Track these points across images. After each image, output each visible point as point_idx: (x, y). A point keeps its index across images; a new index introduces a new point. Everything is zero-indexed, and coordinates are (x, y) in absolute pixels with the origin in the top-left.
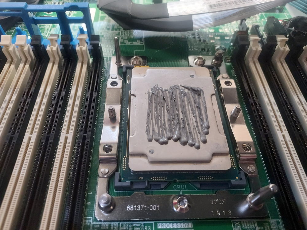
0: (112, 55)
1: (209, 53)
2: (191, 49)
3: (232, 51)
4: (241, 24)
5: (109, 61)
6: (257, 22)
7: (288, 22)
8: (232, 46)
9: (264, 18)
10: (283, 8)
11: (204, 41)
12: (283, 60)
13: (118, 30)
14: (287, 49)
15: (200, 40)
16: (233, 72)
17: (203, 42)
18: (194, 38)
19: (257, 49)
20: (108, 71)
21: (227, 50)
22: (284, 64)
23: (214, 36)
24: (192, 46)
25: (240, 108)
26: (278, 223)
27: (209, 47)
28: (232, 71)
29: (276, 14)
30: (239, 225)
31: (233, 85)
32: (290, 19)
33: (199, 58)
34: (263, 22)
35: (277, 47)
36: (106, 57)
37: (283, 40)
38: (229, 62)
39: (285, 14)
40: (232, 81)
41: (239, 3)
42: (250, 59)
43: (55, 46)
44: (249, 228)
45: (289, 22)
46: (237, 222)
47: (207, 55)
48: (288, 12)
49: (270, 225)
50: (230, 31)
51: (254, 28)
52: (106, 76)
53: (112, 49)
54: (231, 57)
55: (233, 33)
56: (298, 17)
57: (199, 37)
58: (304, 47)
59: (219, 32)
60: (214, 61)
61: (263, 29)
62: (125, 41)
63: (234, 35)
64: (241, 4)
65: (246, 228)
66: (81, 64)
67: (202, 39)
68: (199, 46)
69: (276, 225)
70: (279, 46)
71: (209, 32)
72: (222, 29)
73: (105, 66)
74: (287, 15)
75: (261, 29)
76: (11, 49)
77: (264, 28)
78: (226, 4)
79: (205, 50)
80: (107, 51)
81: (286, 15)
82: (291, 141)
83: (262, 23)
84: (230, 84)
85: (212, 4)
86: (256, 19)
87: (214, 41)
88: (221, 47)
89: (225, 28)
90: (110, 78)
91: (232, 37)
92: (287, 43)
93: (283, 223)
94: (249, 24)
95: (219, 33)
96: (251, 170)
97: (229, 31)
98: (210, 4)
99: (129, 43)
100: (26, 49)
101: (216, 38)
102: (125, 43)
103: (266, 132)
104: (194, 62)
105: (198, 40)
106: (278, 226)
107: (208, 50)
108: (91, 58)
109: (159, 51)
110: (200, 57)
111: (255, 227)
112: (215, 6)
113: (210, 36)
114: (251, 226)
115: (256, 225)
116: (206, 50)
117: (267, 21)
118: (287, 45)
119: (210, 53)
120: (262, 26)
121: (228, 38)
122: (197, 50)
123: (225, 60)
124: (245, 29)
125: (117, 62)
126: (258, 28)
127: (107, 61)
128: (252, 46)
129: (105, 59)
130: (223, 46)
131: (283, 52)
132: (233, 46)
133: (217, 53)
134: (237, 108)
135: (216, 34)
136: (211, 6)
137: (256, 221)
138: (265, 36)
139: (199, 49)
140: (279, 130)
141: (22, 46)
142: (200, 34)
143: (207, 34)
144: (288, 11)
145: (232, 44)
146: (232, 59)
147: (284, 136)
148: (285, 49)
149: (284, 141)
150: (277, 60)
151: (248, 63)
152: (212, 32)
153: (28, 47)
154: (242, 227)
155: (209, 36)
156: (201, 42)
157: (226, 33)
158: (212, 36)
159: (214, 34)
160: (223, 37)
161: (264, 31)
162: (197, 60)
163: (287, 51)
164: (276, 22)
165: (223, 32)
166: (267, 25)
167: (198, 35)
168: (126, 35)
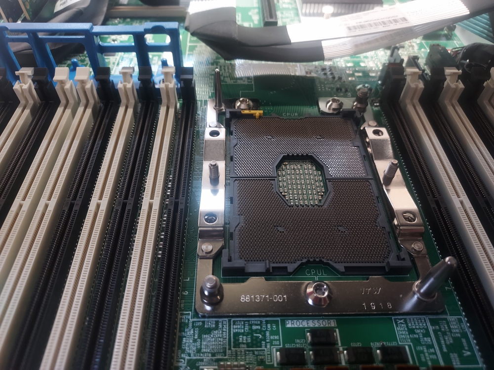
0: (207, 97)
1: (347, 95)
2: (321, 89)
3: (380, 91)
4: (392, 55)
5: (204, 105)
6: (414, 52)
7: (460, 51)
8: (380, 84)
9: (425, 48)
10: (452, 34)
11: (340, 78)
12: (455, 102)
13: (215, 64)
14: (461, 85)
15: (334, 78)
16: (384, 120)
17: (338, 80)
18: (325, 74)
19: (417, 86)
20: (204, 119)
21: (373, 91)
22: (457, 108)
23: (353, 71)
24: (322, 85)
25: (397, 164)
26: (460, 321)
27: (347, 87)
28: (382, 118)
29: (442, 42)
30: (403, 324)
31: (385, 135)
32: (463, 48)
33: (334, 101)
34: (423, 52)
35: (446, 83)
36: (199, 100)
37: (454, 73)
38: (376, 106)
39: (455, 42)
40: (384, 130)
41: (388, 25)
42: (408, 101)
43: (129, 83)
44: (418, 327)
45: (462, 52)
46: (401, 319)
47: (345, 96)
48: (459, 40)
49: (448, 323)
50: (377, 66)
51: (411, 59)
52: (201, 125)
53: (208, 90)
54: (379, 99)
55: (381, 68)
56: (474, 44)
57: (332, 74)
58: (485, 84)
59: (360, 66)
60: (355, 104)
61: (424, 62)
62: (226, 78)
63: (382, 70)
64: (391, 25)
65: (414, 327)
66: (165, 108)
67: (337, 76)
68: (332, 86)
69: (457, 323)
70: (449, 82)
71: (347, 67)
72: (364, 62)
73: (199, 112)
74: (459, 43)
75: (422, 62)
76: (67, 86)
77: (426, 61)
78: (371, 25)
79: (341, 90)
80: (201, 92)
81: (457, 43)
82: (473, 208)
83: (423, 55)
84: (380, 134)
85: (350, 25)
86: (413, 49)
87: (354, 79)
88: (364, 86)
89: (368, 62)
90: (208, 126)
91: (379, 73)
92: (460, 77)
93: (468, 322)
94: (404, 55)
95: (361, 68)
96: (416, 248)
97: (374, 65)
98: (348, 26)
99: (232, 81)
100: (88, 86)
101: (357, 74)
102: (226, 82)
103: (436, 198)
104: (326, 106)
105: (331, 77)
106: (460, 325)
107: (346, 91)
108: (179, 101)
109: (275, 92)
110: (335, 99)
111: (427, 325)
112: (355, 28)
113: (348, 72)
114: (421, 325)
115: (429, 324)
116: (343, 90)
117: (428, 51)
118: (460, 80)
119: (349, 94)
120: (423, 58)
121: (373, 75)
122: (330, 90)
123: (371, 104)
124: (398, 61)
125: (216, 106)
126: (416, 60)
127: (201, 105)
128: (409, 82)
129: (199, 103)
130: (366, 85)
131: (455, 90)
132: (382, 84)
133: (359, 94)
134: (392, 163)
135: (357, 69)
136: (349, 29)
137: (427, 318)
138: (428, 71)
139: (332, 89)
140: (455, 194)
141: (83, 82)
142: (333, 69)
143: (342, 70)
144: (458, 38)
145: (380, 82)
146: (380, 102)
147: (462, 203)
148: (457, 86)
149: (462, 209)
150: (447, 102)
151: (406, 106)
152: (350, 67)
153: (91, 84)
154: (407, 326)
155: (346, 72)
156: (336, 80)
157: (372, 68)
158: (351, 72)
159: (354, 69)
160: (366, 73)
161: (426, 64)
162: (331, 103)
163: (461, 88)
164: (442, 51)
165: (366, 66)
166: (430, 55)
167: (330, 71)
168: (227, 70)
